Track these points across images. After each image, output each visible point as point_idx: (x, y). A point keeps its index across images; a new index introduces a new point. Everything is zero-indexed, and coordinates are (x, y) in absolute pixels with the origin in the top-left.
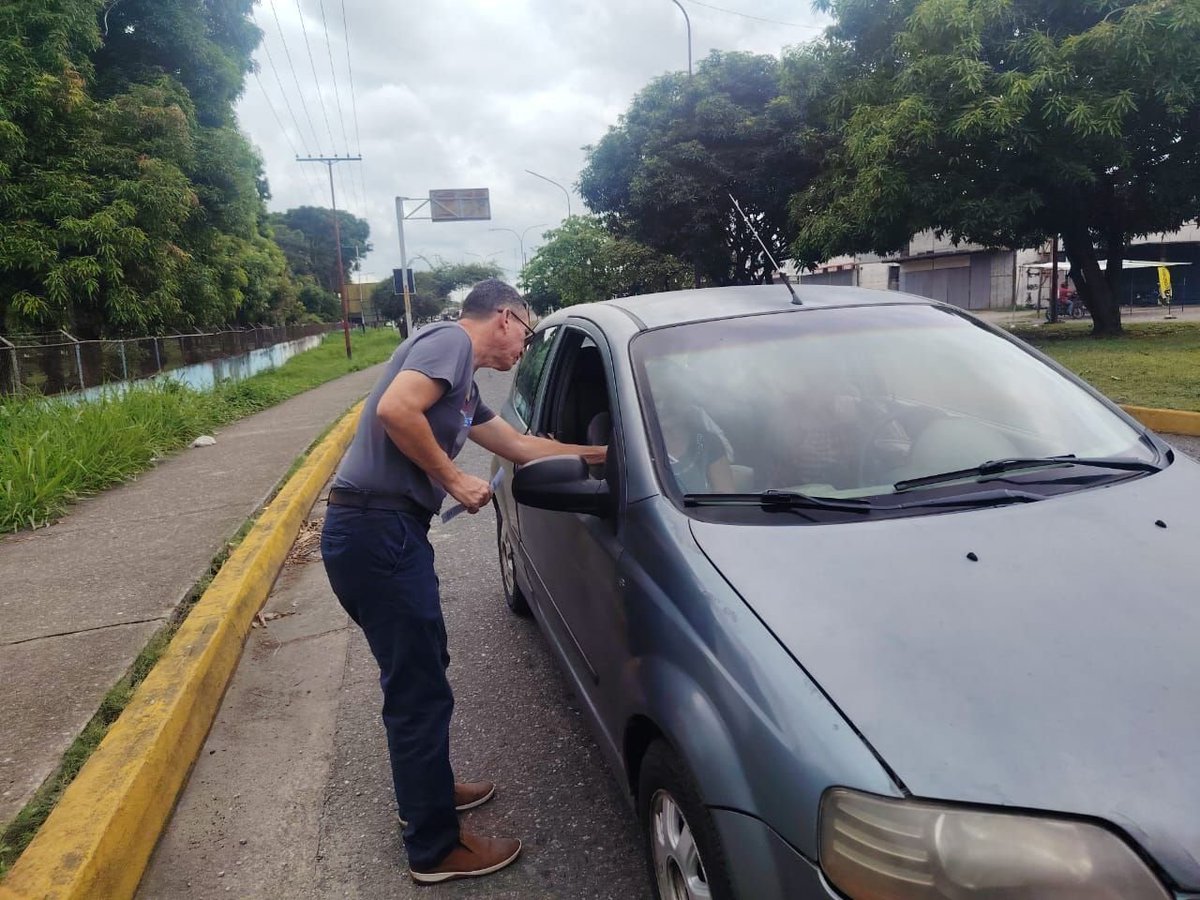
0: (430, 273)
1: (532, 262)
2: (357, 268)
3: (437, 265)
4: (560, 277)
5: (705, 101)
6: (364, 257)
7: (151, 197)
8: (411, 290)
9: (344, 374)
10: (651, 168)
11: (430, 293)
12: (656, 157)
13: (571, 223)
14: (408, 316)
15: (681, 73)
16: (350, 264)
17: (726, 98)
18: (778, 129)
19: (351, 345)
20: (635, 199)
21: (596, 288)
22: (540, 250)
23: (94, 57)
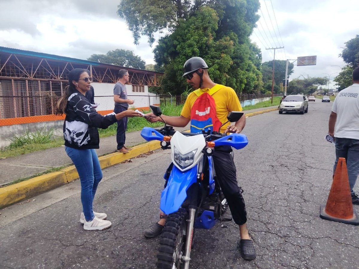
7: (222, 63)
14: (285, 93)
23: (216, 32)
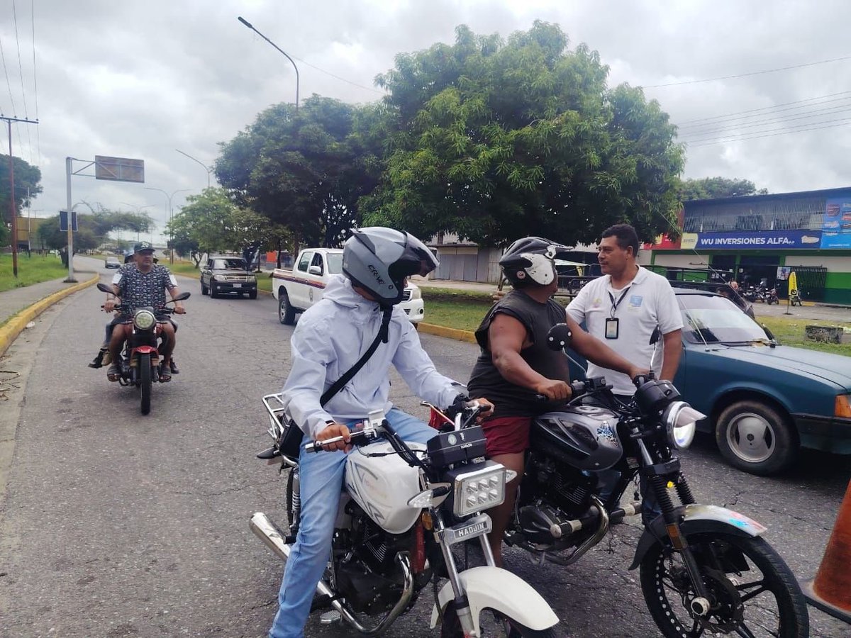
0: (92, 216)
1: (176, 217)
2: (27, 205)
3: (97, 210)
4: (200, 230)
5: (306, 127)
6: (34, 196)
8: (74, 228)
9: (11, 289)
10: (266, 165)
11: (90, 231)
12: (270, 159)
13: (209, 192)
14: (70, 248)
15: (291, 105)
16: (22, 201)
17: (320, 127)
18: (353, 153)
19: (18, 266)
20: (253, 184)
21: (226, 241)
22: (183, 209)
